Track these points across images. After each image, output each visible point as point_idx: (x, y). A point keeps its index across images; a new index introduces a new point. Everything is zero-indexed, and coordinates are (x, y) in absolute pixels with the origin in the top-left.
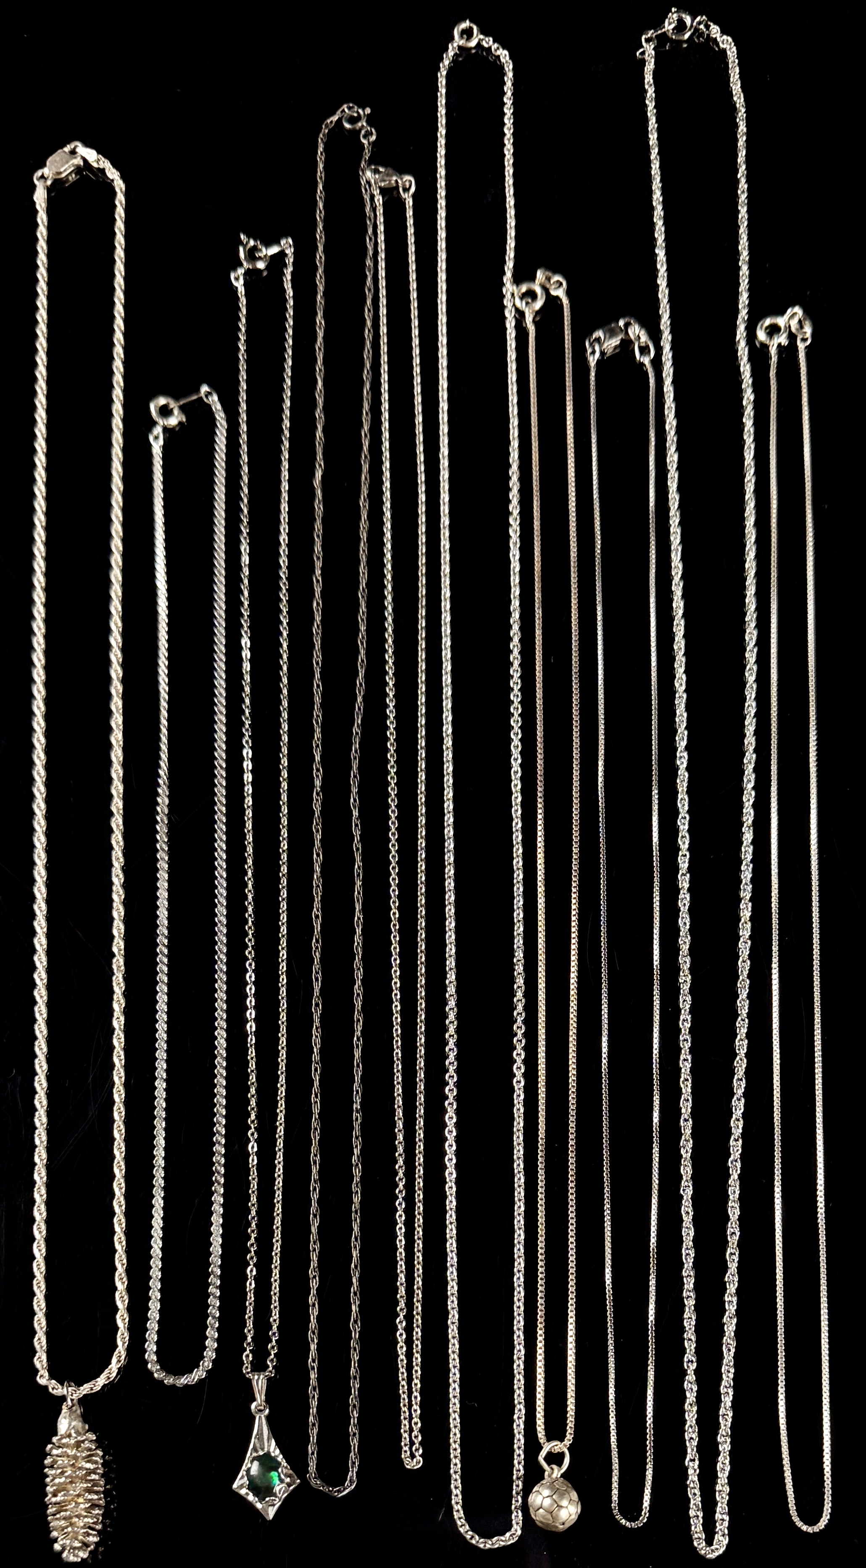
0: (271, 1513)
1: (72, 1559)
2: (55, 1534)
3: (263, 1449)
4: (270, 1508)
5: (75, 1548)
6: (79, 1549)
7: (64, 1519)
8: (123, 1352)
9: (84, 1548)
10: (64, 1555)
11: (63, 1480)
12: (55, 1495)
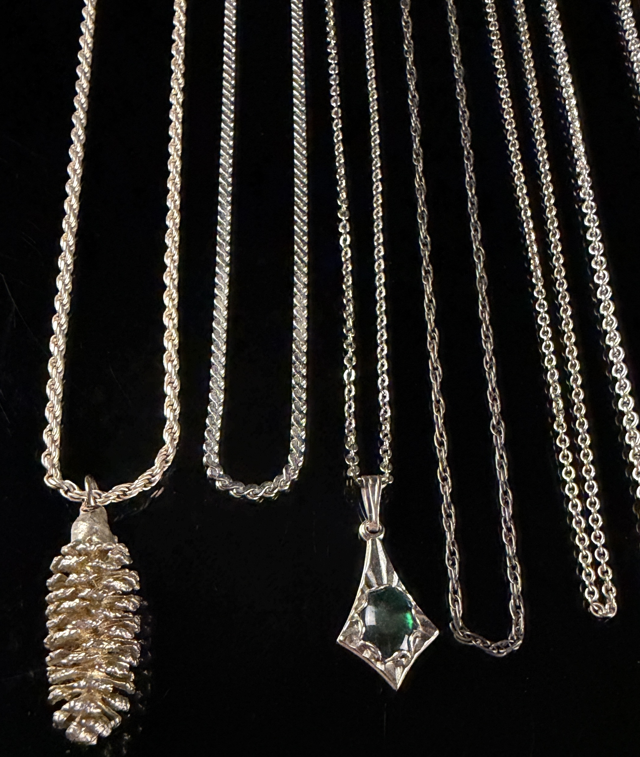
0: (400, 675)
1: (84, 736)
2: (56, 692)
3: (380, 584)
4: (399, 670)
5: (89, 716)
6: (96, 718)
7: (75, 664)
8: (171, 450)
9: (105, 719)
10: (70, 731)
11: (73, 604)
12: (60, 627)
